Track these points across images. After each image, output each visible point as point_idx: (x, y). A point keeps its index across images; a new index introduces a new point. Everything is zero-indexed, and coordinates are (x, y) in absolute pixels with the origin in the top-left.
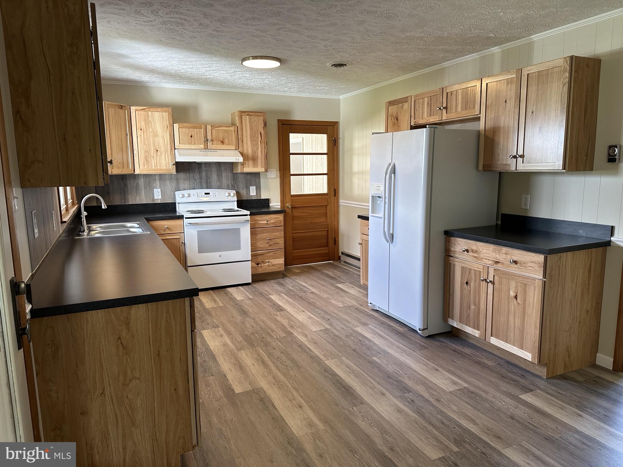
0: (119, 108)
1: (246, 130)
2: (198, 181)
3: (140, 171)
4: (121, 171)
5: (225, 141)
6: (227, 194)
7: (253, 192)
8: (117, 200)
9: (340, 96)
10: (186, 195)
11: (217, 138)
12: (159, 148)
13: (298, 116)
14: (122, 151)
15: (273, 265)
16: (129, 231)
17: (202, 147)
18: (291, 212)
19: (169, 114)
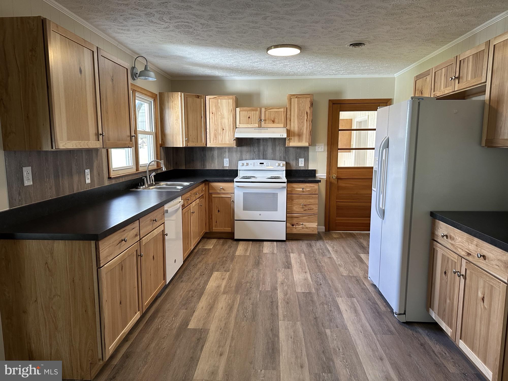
0: (196, 97)
1: (294, 111)
2: (257, 153)
3: (210, 144)
4: (195, 144)
5: (276, 120)
6: (277, 165)
7: (301, 164)
8: (199, 165)
9: (395, 75)
10: (245, 164)
11: (269, 118)
12: (225, 127)
13: (349, 95)
14: (197, 130)
15: (307, 228)
16: (175, 188)
17: (257, 126)
18: (336, 182)
19: (233, 100)
